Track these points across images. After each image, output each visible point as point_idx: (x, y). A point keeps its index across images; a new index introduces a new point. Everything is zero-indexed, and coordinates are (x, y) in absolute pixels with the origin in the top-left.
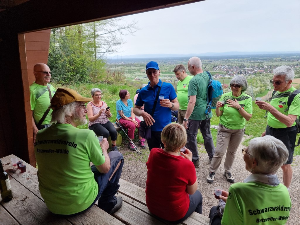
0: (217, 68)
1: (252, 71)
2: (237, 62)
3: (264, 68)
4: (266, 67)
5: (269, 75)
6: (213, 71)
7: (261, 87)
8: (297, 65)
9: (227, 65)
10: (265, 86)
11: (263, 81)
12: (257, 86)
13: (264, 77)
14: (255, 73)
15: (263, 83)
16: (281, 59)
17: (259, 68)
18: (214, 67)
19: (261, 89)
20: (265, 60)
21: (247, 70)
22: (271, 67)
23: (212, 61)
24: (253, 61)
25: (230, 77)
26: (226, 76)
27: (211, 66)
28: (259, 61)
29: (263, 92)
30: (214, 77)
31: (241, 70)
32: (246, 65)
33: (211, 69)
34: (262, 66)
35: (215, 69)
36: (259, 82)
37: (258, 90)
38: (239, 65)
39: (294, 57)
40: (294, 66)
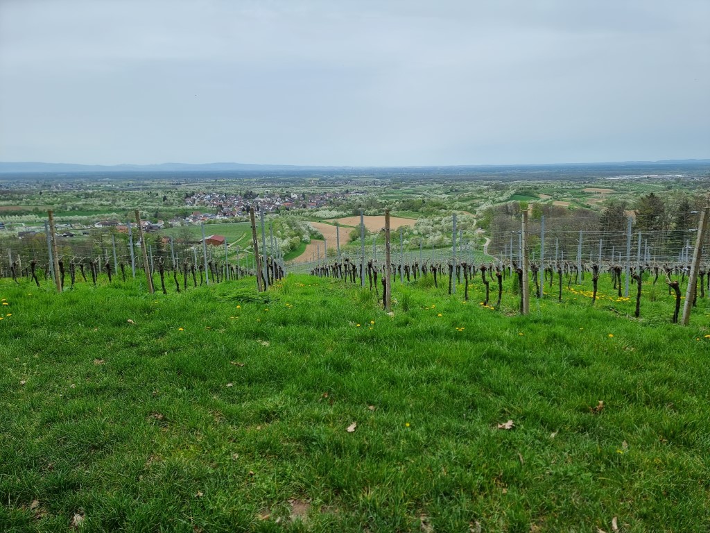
0: (194, 200)
1: (270, 204)
2: (238, 186)
3: (292, 200)
4: (295, 196)
5: (303, 212)
6: (185, 207)
7: (292, 237)
8: (347, 192)
9: (217, 193)
10: (298, 234)
11: (294, 225)
12: (285, 236)
13: (295, 217)
14: (277, 209)
15: (294, 228)
16: (320, 180)
17: (283, 197)
18: (188, 196)
19: (292, 240)
20: (292, 182)
21: (261, 202)
22: (304, 196)
23: (180, 184)
24: (270, 185)
25: (226, 218)
26: (218, 217)
27: (179, 195)
28: (282, 184)
29: (297, 247)
30: (191, 221)
31: (249, 204)
32: (257, 192)
33: (180, 202)
34: (288, 195)
35: (189, 201)
36: (287, 227)
37: (286, 243)
38: (243, 192)
39: (340, 176)
40: (343, 194)
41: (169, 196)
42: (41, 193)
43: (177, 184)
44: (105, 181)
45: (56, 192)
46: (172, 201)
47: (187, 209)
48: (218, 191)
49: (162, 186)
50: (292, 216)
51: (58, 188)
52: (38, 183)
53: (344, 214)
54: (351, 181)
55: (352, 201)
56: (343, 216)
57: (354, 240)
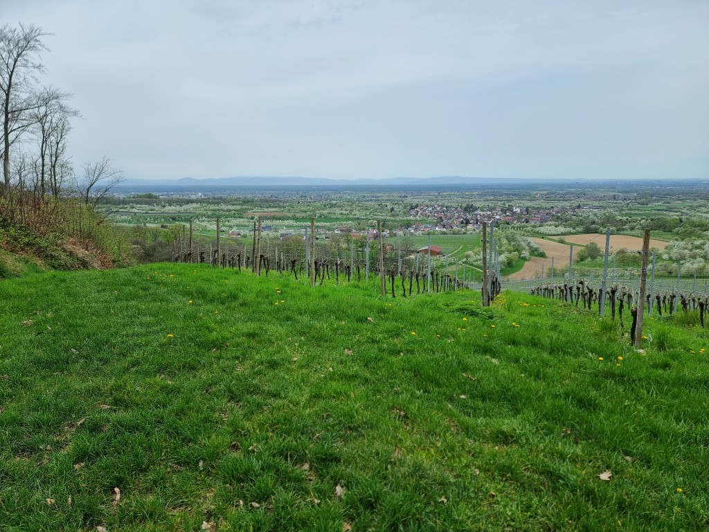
0: (418, 212)
1: (489, 217)
2: (460, 200)
3: (513, 213)
4: (518, 210)
5: (524, 227)
6: (408, 218)
7: (510, 252)
8: (579, 207)
9: (439, 206)
10: (517, 250)
11: (514, 240)
12: (502, 251)
13: (516, 232)
14: (497, 223)
15: (513, 243)
16: (548, 194)
17: (504, 211)
18: (412, 208)
19: (510, 256)
20: (515, 195)
21: (481, 215)
22: (527, 210)
23: (407, 197)
24: (492, 198)
25: (445, 230)
26: (437, 229)
27: (405, 207)
28: (504, 198)
29: (514, 263)
30: (412, 231)
31: (469, 216)
32: (477, 206)
33: (405, 213)
34: (510, 209)
35: (413, 212)
36: (505, 241)
37: (502, 258)
38: (464, 205)
39: (573, 190)
40: (573, 209)
41: (396, 208)
42: (299, 202)
43: (404, 197)
44: (346, 193)
45: (310, 202)
46: (398, 212)
47: (410, 220)
48: (440, 203)
49: (392, 198)
50: (513, 230)
51: (311, 198)
52: (297, 194)
53: (572, 231)
54: (585, 194)
55: (585, 218)
56: (570, 233)
57: (582, 260)
